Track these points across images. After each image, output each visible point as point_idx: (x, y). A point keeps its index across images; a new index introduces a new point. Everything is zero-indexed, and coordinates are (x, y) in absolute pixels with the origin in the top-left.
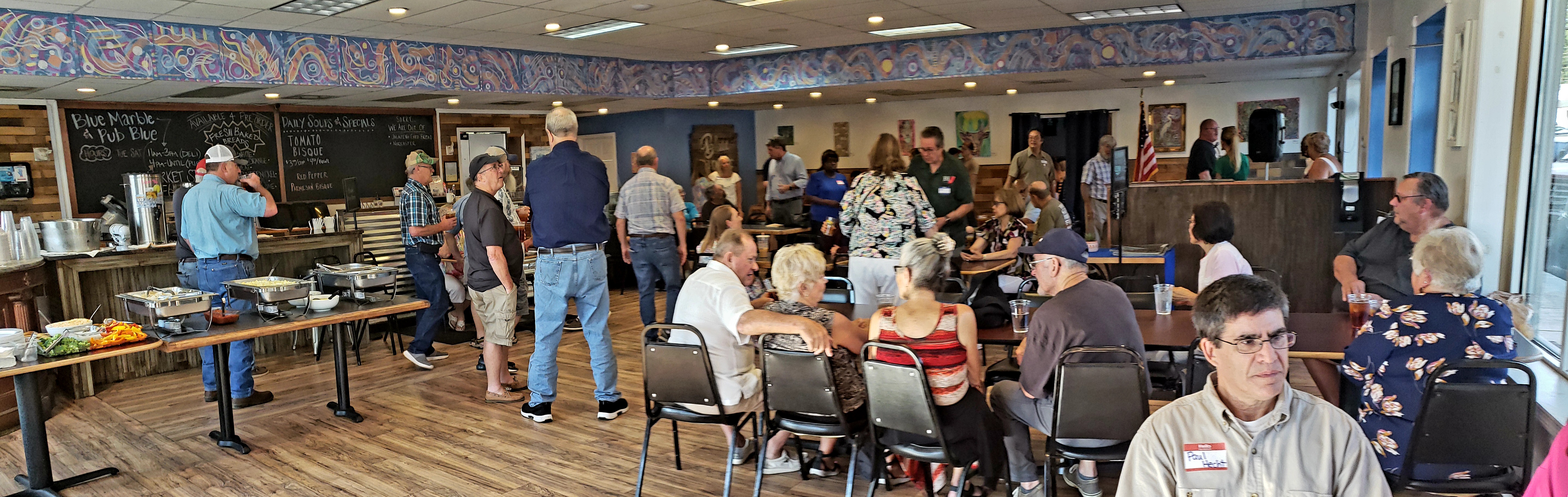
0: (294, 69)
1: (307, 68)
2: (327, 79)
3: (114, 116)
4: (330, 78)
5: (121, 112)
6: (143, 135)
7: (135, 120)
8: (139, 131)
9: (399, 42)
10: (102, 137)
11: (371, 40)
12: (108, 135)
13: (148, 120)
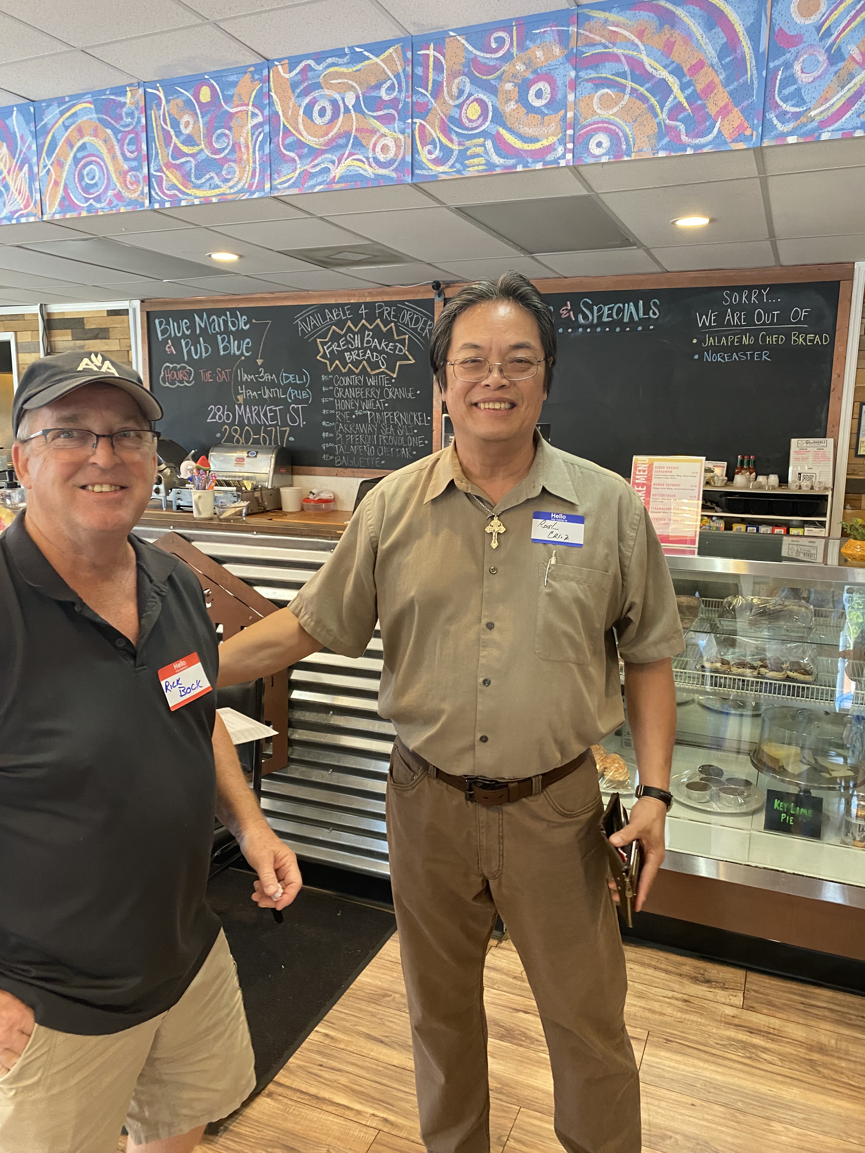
0: (56, 183)
1: (81, 178)
2: (119, 196)
3: (201, 318)
4: (126, 194)
5: (210, 312)
6: (234, 348)
7: (225, 322)
8: (229, 342)
9: (293, 62)
10: (185, 351)
11: (218, 76)
12: (192, 348)
13: (242, 325)
